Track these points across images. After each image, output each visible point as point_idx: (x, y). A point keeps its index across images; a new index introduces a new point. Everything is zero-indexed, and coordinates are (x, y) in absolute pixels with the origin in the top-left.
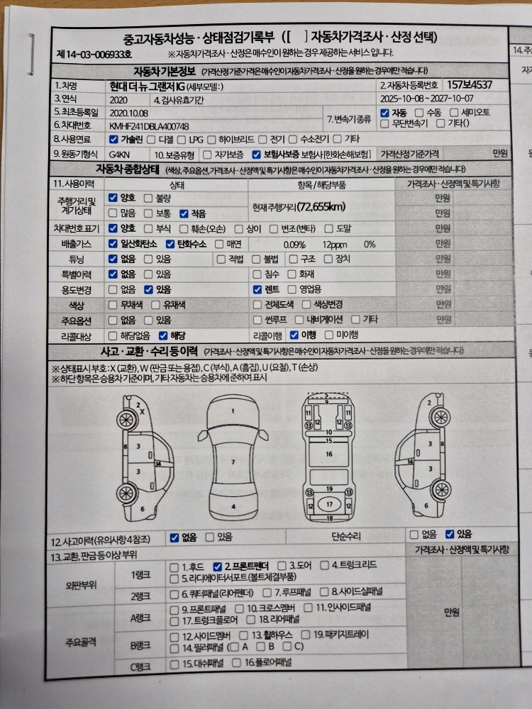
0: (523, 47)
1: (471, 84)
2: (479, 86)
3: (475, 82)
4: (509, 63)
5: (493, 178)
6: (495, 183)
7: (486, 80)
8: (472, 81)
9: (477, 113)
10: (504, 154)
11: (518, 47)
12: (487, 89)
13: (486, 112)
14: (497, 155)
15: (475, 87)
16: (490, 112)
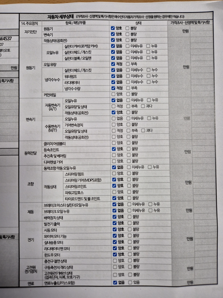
0: (26, 22)
1: (3, 38)
2: (6, 39)
3: (4, 37)
4: (19, 29)
5: (11, 79)
6: (12, 81)
7: (9, 36)
8: (3, 37)
9: (5, 51)
10: (16, 68)
11: (23, 22)
12: (9, 40)
13: (9, 50)
14: (13, 69)
15: (4, 39)
16: (10, 50)
